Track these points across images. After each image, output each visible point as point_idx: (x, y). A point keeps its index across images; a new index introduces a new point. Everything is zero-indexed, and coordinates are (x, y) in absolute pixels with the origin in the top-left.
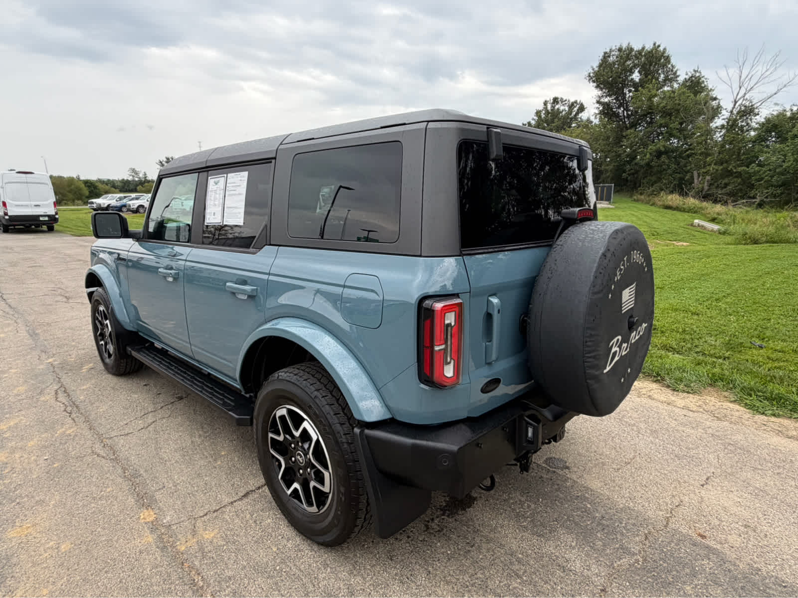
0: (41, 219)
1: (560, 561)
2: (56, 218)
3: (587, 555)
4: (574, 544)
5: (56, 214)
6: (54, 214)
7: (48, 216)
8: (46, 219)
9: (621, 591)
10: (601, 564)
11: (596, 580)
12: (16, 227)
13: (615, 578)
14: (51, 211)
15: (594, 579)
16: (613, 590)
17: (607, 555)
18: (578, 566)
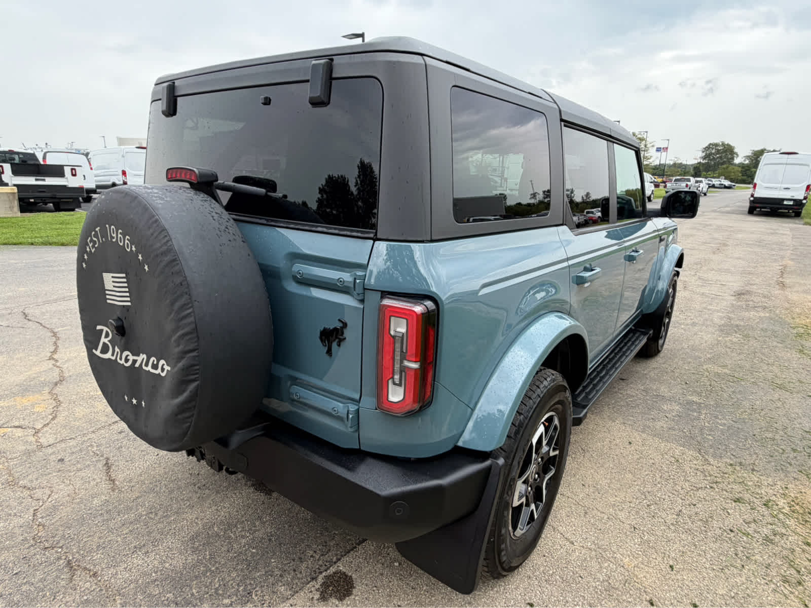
0: (785, 203)
1: (150, 547)
2: (802, 203)
3: (145, 574)
4: (167, 565)
5: (805, 198)
6: (803, 198)
7: (794, 200)
8: (791, 203)
9: (83, 589)
10: (125, 582)
11: (110, 572)
12: (763, 210)
13: (101, 590)
14: (800, 195)
15: (112, 571)
16: (88, 583)
17: (135, 594)
18: (137, 560)
